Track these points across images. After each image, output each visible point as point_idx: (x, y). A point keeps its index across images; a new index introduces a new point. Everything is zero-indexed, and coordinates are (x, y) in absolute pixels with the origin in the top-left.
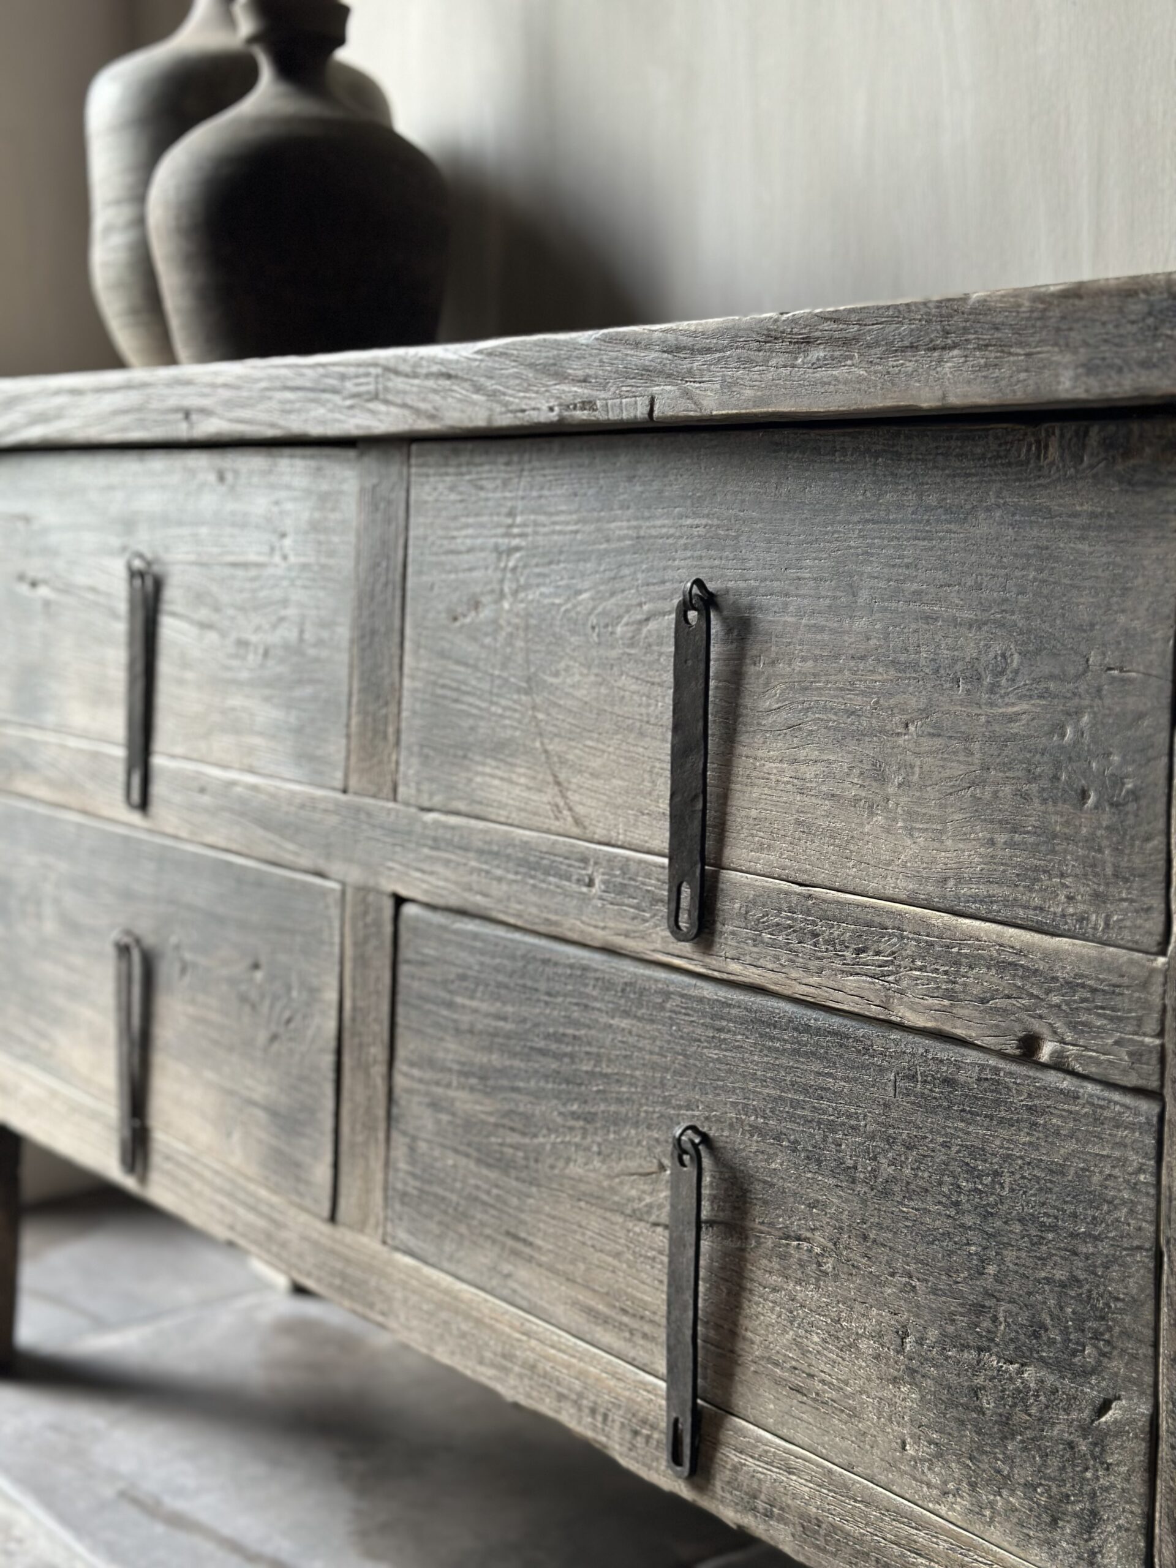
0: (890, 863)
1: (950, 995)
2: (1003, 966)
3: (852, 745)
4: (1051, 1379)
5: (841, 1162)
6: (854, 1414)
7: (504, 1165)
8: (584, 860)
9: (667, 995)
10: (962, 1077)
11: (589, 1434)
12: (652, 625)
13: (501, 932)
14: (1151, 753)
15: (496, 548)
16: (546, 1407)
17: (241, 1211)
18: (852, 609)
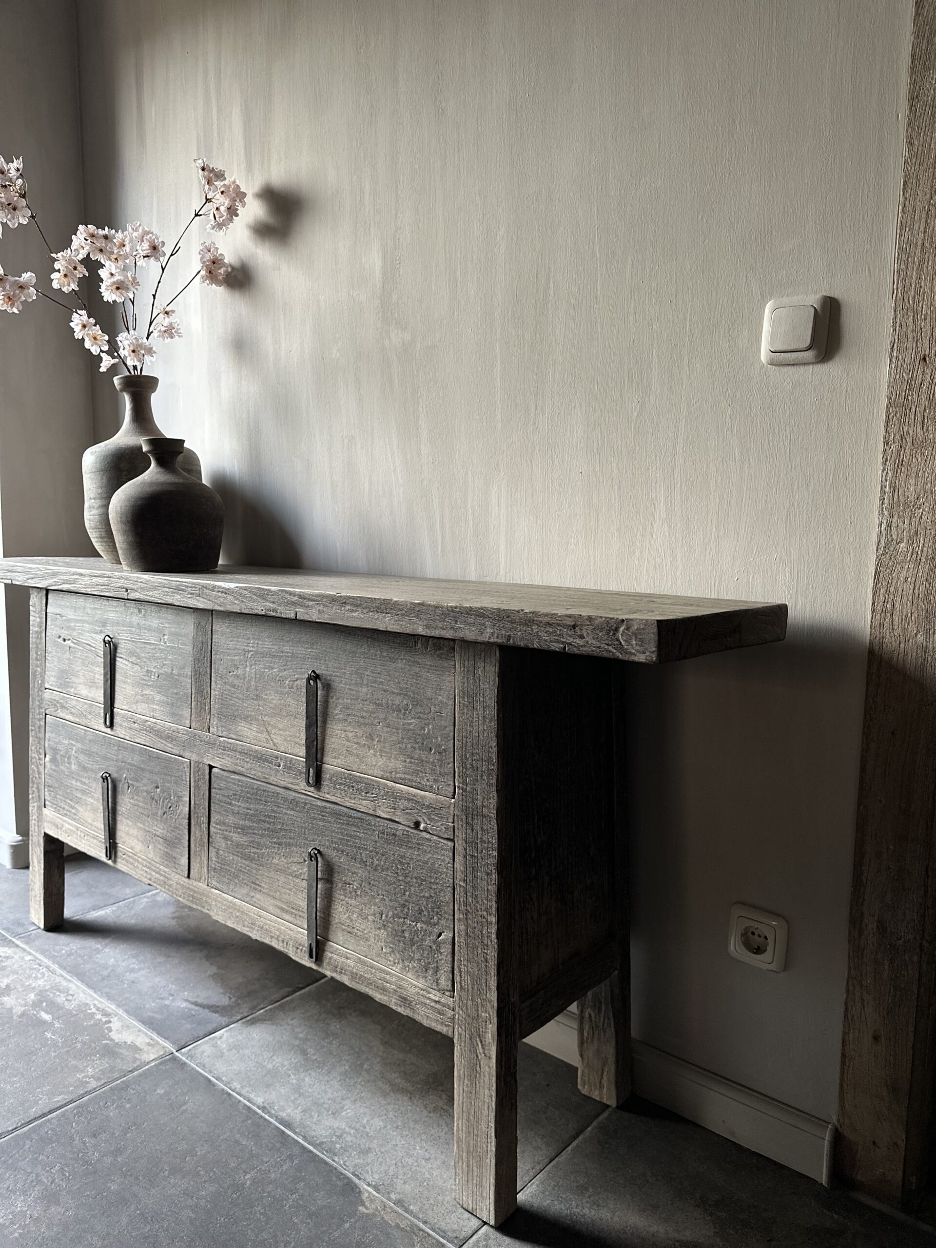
0: (375, 766)
1: (394, 808)
2: (409, 800)
3: (363, 728)
4: (425, 927)
5: (362, 859)
6: (367, 940)
7: (252, 860)
8: (277, 758)
9: (306, 804)
10: (398, 833)
11: (282, 949)
12: (298, 682)
13: (248, 780)
14: (449, 738)
15: (244, 650)
16: (267, 941)
17: (154, 874)
18: (362, 685)
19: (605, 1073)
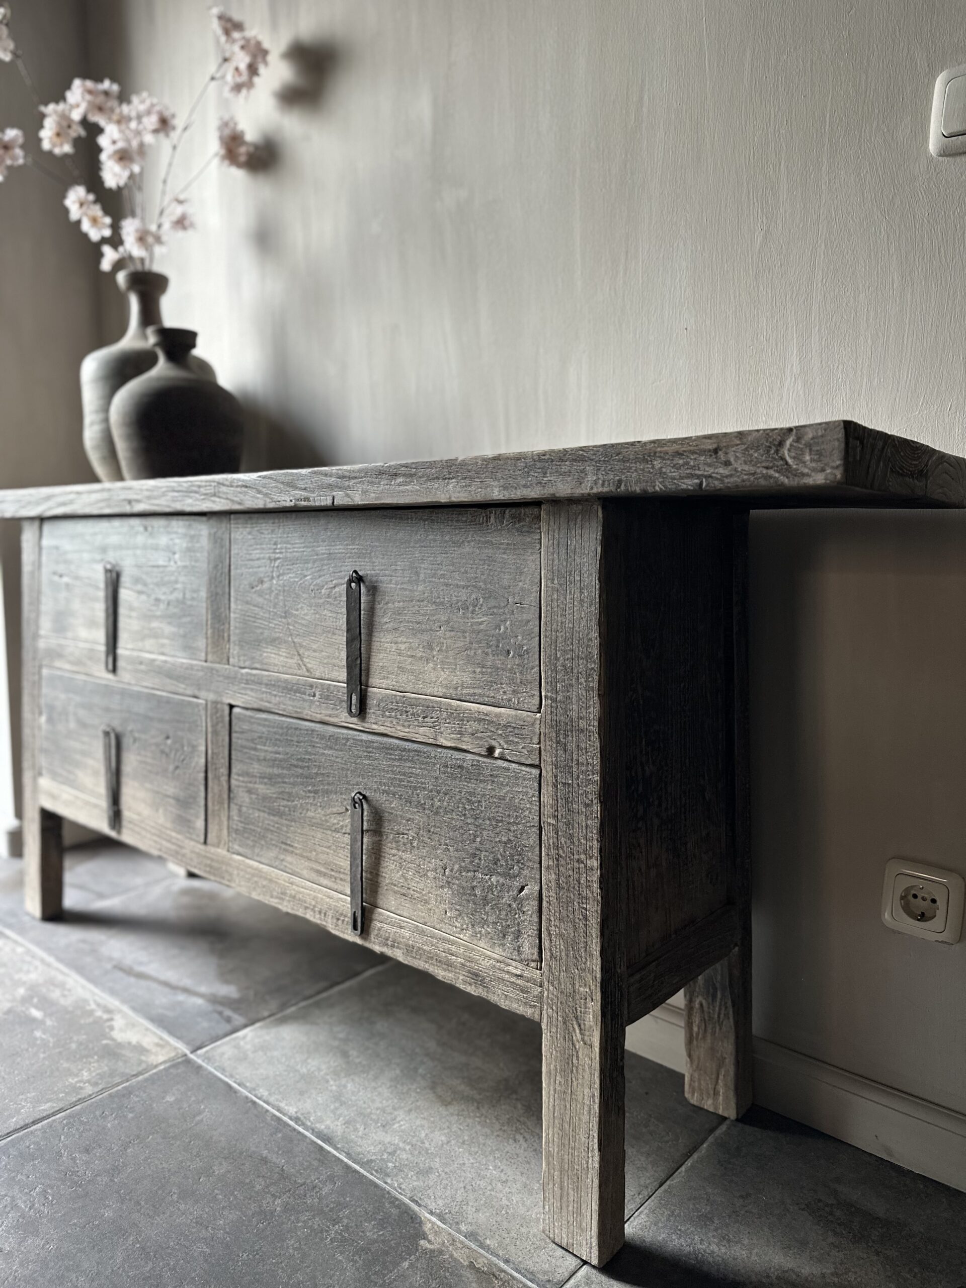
0: (435, 682)
1: (460, 733)
2: (480, 721)
3: (419, 635)
4: (502, 880)
5: (419, 802)
6: (426, 902)
7: (280, 814)
8: (311, 686)
9: (348, 740)
10: (465, 765)
11: (319, 922)
12: (337, 589)
13: (277, 717)
14: (533, 635)
15: (270, 558)
16: (300, 913)
17: (164, 843)
18: (417, 582)
19: (721, 1077)
